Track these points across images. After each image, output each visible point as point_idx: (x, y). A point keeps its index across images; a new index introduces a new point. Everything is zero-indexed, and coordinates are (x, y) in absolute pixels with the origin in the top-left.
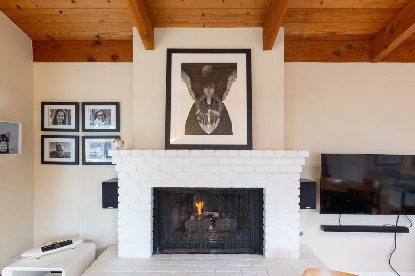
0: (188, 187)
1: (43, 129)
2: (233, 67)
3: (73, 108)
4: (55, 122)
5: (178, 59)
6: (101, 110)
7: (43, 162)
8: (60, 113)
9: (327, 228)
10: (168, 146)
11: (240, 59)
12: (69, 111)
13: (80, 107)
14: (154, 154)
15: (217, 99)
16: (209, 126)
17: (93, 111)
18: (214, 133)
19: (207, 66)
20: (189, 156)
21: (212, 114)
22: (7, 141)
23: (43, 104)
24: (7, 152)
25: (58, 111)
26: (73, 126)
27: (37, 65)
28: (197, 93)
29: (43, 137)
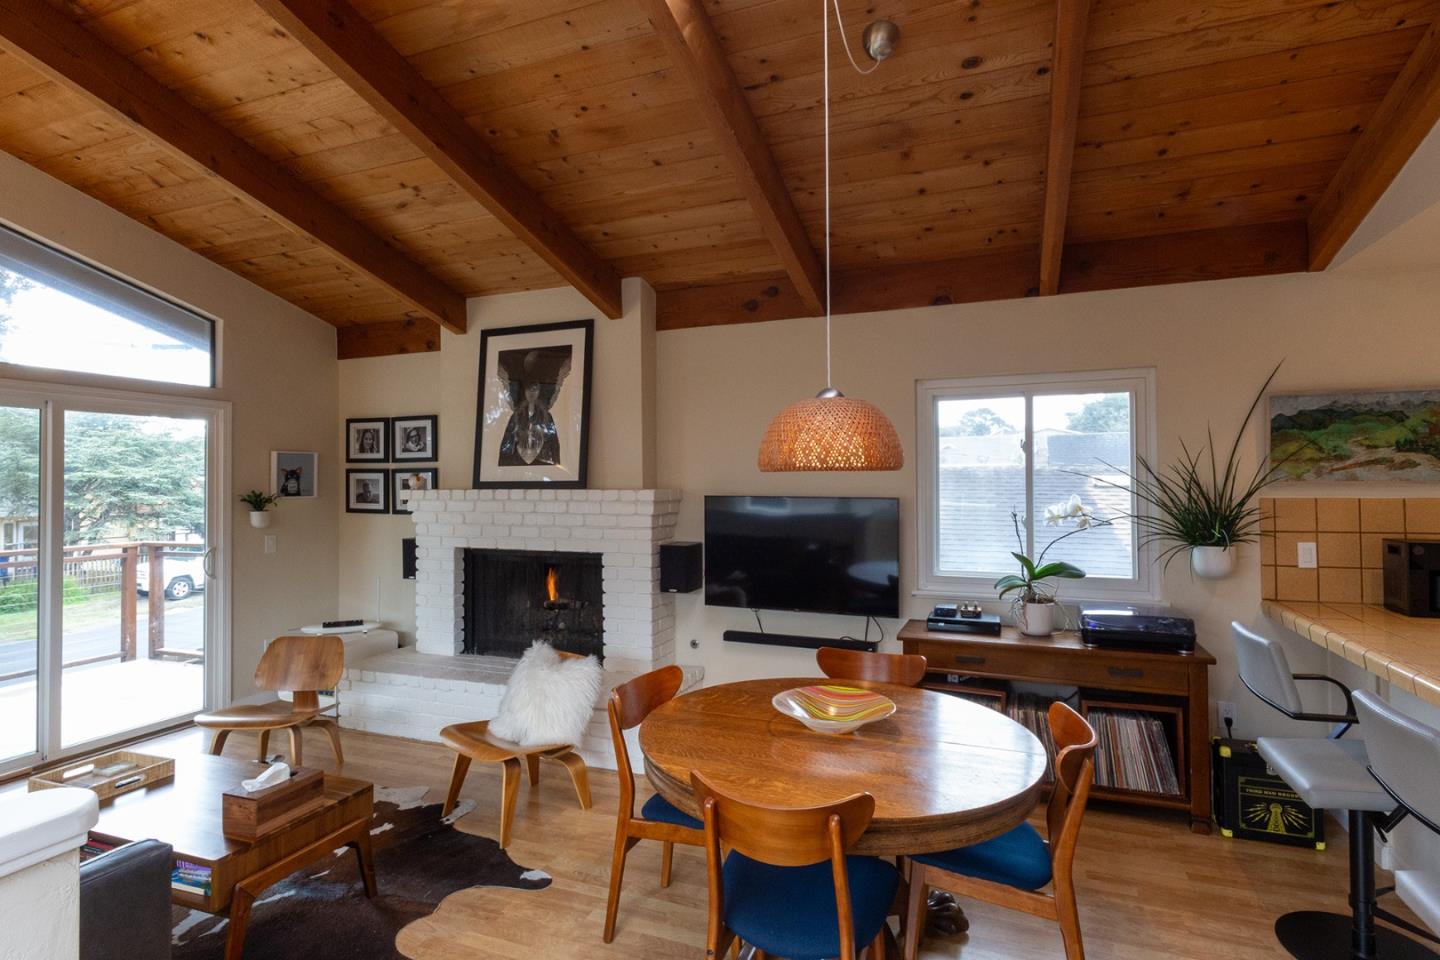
0: (500, 547)
1: (349, 460)
2: (566, 351)
3: (380, 426)
4: (362, 450)
5: (497, 345)
6: (415, 429)
7: (349, 510)
8: (368, 435)
9: (730, 636)
10: (478, 484)
11: (576, 338)
12: (377, 431)
13: (389, 423)
14: (451, 496)
15: (542, 407)
16: (529, 452)
17: (405, 429)
18: (536, 462)
19: (532, 353)
20: (494, 499)
21: (534, 431)
22: (298, 479)
23: (349, 421)
24: (298, 494)
25: (366, 431)
26: (381, 455)
27: (342, 363)
28: (518, 398)
29: (349, 471)
